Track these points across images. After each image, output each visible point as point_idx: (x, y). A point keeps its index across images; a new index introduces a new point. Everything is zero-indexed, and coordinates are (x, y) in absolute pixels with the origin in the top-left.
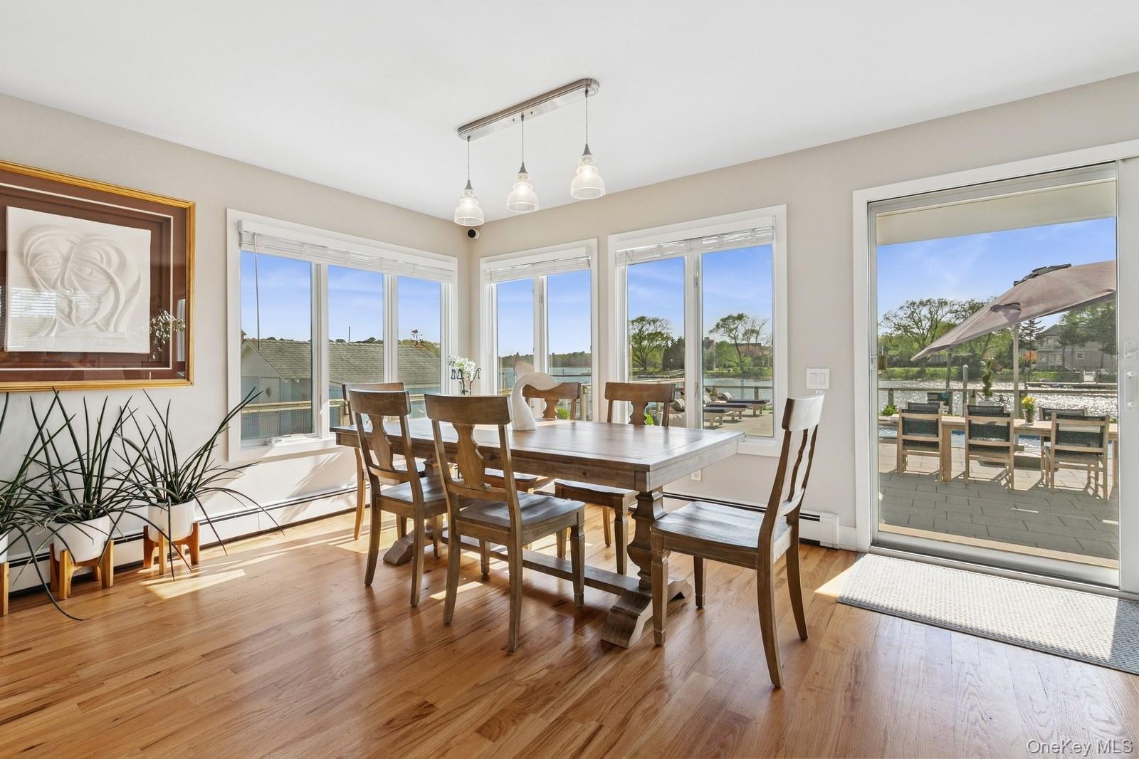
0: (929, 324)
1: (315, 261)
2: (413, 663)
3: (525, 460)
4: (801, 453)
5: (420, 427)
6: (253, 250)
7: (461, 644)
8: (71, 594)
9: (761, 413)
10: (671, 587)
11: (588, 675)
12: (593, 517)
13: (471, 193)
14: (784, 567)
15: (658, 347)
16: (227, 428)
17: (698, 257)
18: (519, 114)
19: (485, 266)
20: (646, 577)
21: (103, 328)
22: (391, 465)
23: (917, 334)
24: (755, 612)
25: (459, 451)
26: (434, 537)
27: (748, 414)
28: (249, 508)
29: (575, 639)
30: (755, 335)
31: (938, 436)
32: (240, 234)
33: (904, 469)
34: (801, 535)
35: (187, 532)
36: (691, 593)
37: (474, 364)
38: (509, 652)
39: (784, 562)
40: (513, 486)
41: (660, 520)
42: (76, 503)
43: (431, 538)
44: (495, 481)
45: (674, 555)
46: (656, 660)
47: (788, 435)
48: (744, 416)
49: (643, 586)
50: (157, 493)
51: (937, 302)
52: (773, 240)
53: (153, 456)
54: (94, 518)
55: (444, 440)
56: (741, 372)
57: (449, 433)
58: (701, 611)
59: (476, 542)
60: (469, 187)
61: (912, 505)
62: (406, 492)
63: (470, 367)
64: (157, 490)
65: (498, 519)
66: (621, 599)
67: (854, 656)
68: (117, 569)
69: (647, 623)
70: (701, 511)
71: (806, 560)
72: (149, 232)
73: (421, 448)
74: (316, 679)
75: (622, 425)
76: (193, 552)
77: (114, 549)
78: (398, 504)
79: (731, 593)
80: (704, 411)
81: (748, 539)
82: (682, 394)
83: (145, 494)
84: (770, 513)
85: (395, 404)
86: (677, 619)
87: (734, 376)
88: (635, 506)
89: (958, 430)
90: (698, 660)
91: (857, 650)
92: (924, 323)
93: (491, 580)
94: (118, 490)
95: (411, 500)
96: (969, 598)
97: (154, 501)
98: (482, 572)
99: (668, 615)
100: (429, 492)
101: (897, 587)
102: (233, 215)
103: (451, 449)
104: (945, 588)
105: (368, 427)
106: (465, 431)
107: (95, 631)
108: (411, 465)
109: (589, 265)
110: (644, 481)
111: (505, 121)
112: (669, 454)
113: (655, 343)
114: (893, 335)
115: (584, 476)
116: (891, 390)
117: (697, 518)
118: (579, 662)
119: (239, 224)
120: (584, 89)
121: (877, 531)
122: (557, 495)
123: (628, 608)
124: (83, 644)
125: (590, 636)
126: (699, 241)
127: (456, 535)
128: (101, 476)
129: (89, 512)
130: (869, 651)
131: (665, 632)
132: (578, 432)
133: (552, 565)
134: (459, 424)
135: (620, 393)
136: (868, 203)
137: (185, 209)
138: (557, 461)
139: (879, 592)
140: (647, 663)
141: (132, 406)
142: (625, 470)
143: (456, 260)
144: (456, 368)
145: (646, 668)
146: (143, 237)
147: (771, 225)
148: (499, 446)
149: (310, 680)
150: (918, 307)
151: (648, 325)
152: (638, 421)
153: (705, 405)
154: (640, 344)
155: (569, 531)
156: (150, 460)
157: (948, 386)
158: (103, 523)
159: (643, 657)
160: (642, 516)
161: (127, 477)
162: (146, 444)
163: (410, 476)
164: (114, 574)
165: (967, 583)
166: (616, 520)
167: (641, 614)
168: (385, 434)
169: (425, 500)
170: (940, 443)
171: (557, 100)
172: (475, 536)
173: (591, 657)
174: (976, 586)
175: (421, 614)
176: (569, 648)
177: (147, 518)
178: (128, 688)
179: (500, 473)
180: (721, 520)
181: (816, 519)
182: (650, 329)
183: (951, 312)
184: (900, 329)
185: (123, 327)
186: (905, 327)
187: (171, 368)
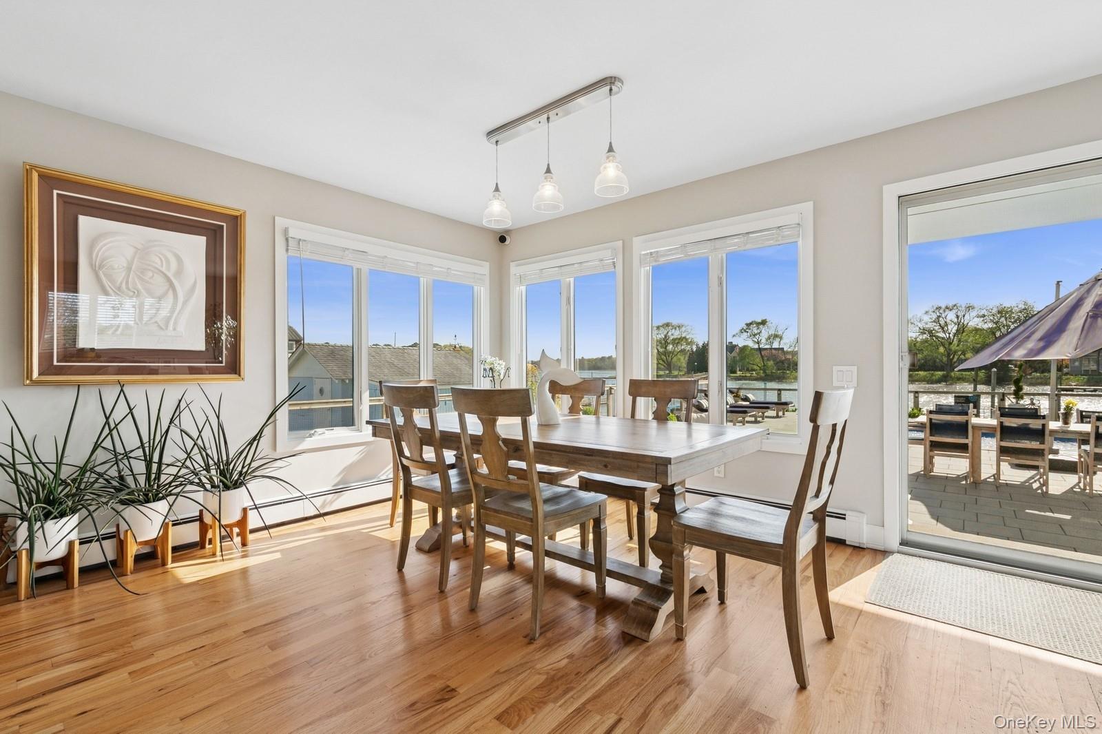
0: (956, 328)
1: (356, 265)
2: (436, 648)
3: (547, 452)
4: (829, 447)
5: (448, 421)
6: (299, 256)
7: (485, 631)
8: (134, 570)
9: (784, 414)
10: (693, 580)
11: (608, 666)
12: (615, 511)
13: (499, 195)
14: (809, 565)
15: (683, 351)
16: (275, 421)
17: (722, 257)
18: (545, 116)
19: (515, 270)
20: (668, 570)
21: (163, 327)
22: (421, 456)
23: (943, 338)
24: (779, 609)
25: (484, 443)
26: (463, 525)
27: (770, 415)
28: (295, 496)
29: (596, 629)
30: (778, 340)
31: (967, 438)
32: (287, 240)
33: (931, 471)
34: (829, 533)
35: (237, 516)
36: (714, 587)
37: (504, 363)
38: (531, 640)
39: (810, 558)
40: (535, 478)
41: (682, 514)
42: (139, 486)
43: (461, 527)
44: (521, 473)
45: (696, 549)
46: (677, 653)
47: (816, 429)
48: (767, 417)
49: (665, 579)
50: (211, 479)
51: (963, 306)
52: (799, 237)
53: (207, 446)
54: (154, 501)
55: (470, 432)
56: (763, 375)
57: (474, 425)
58: (723, 606)
59: (502, 532)
60: (497, 189)
61: (940, 506)
62: (436, 482)
63: (500, 366)
64: (211, 477)
65: (522, 509)
66: (642, 591)
67: (884, 658)
68: (175, 549)
69: (669, 616)
70: (723, 506)
71: (831, 558)
72: (203, 239)
73: (449, 440)
74: (345, 659)
75: (646, 421)
76: (242, 535)
77: (171, 530)
78: (427, 493)
79: (754, 589)
80: (727, 412)
81: (773, 535)
82: (706, 395)
83: (199, 479)
84: (796, 510)
85: (425, 398)
86: (699, 613)
87: (756, 379)
88: (657, 501)
89: (988, 432)
90: (720, 656)
91: (887, 652)
92: (950, 327)
93: (516, 569)
94: (175, 476)
95: (440, 490)
96: (1007, 602)
97: (208, 487)
98: (508, 560)
99: (690, 610)
100: (457, 483)
101: (928, 588)
102: (280, 222)
103: (476, 442)
104: (981, 591)
105: (400, 420)
106: (489, 423)
107: (154, 604)
108: (439, 456)
109: (615, 266)
110: (666, 474)
111: (531, 123)
112: (691, 448)
113: (680, 348)
114: (918, 339)
115: (606, 469)
116: (917, 392)
117: (719, 512)
118: (600, 653)
119: (286, 231)
120: (608, 87)
121: (906, 530)
122: (580, 488)
123: (649, 601)
124: (140, 616)
125: (612, 627)
126: (723, 240)
127: (481, 525)
128: (160, 463)
129: (150, 495)
130: (901, 654)
131: (686, 626)
132: (602, 427)
133: (575, 556)
134: (484, 417)
135: (644, 390)
136: (899, 197)
137: (237, 217)
138: (579, 454)
139: (909, 593)
140: (668, 656)
141: (188, 398)
142: (646, 462)
143: (487, 264)
144: (488, 367)
145: (667, 661)
146: (199, 243)
147: (797, 222)
148: (521, 438)
149: (341, 659)
150: (944, 311)
151: (674, 330)
152: (661, 417)
153: (728, 406)
154: (666, 348)
155: (592, 523)
156: (205, 449)
157: (975, 388)
158: (162, 506)
159: (664, 651)
160: (664, 510)
161: (183, 464)
162: (200, 432)
163: (439, 468)
164: (172, 553)
165: (1004, 587)
166: (638, 513)
167: (662, 607)
168: (415, 426)
169: (453, 491)
170: (970, 445)
171: (581, 100)
172: (499, 526)
173: (612, 648)
174: (1015, 589)
175: (449, 599)
176: (589, 639)
177: (202, 503)
178: (175, 661)
179: (522, 465)
180: (744, 516)
181: (842, 517)
182: (676, 334)
183: (978, 316)
184: (925, 333)
185: (181, 328)
186: (930, 332)
187: (224, 365)
